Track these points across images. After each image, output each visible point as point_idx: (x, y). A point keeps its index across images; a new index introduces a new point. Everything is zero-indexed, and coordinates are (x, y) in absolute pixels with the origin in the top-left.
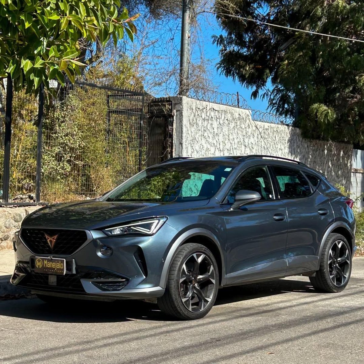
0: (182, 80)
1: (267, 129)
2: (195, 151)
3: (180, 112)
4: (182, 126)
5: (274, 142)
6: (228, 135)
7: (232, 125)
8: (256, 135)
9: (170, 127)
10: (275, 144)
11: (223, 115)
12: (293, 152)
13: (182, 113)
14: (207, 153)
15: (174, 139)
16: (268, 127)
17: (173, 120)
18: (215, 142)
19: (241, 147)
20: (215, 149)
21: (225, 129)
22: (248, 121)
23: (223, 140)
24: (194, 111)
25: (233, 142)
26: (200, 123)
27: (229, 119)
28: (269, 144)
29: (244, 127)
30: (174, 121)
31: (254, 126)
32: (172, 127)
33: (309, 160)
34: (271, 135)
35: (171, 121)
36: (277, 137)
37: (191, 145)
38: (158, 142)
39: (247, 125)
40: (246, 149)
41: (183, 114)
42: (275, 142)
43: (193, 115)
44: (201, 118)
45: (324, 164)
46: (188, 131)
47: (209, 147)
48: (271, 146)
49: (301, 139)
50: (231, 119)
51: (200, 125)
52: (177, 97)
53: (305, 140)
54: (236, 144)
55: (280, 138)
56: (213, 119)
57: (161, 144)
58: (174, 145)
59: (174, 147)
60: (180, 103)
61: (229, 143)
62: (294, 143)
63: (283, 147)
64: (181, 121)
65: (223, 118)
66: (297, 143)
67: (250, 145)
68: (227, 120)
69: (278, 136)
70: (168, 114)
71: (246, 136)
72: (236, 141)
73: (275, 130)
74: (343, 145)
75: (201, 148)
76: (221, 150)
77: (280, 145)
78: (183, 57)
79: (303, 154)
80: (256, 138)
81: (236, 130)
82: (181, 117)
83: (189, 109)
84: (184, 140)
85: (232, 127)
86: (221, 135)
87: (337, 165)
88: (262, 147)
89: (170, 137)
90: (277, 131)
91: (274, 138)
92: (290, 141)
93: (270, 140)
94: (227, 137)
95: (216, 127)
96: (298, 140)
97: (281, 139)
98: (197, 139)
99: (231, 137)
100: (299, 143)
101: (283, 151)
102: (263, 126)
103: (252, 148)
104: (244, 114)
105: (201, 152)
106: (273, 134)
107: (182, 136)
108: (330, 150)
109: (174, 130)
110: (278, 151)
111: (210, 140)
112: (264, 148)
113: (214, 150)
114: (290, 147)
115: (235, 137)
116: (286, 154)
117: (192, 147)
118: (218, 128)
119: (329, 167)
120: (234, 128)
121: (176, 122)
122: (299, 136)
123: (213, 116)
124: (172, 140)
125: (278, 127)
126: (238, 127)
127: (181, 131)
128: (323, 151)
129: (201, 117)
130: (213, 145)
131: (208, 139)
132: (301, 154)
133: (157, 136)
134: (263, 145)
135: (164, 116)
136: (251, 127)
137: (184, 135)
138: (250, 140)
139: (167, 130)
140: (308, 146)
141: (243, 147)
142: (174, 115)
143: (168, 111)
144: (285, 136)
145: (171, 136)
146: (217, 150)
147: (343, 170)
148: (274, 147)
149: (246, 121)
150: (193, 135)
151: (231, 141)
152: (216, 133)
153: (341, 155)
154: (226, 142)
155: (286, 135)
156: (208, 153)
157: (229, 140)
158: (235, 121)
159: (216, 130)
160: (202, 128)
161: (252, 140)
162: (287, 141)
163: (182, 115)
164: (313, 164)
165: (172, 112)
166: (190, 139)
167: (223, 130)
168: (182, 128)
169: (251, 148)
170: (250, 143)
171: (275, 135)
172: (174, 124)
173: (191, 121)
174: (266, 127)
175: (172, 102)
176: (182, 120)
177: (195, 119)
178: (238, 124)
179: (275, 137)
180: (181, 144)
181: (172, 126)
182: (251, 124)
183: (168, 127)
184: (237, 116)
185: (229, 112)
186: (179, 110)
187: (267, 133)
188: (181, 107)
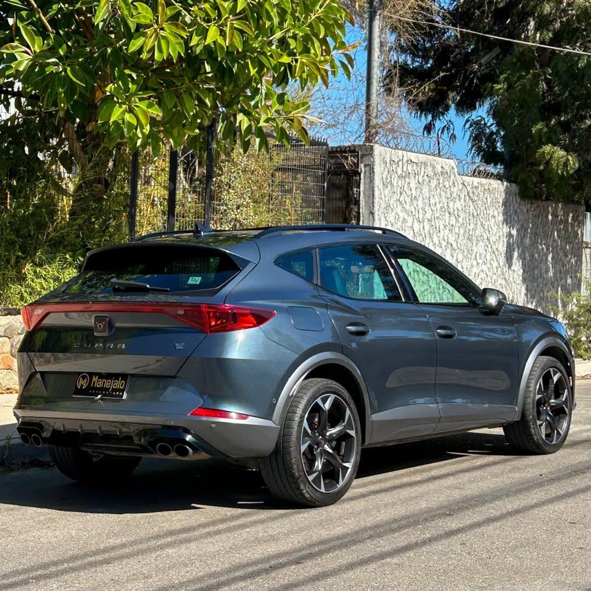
0: (370, 120)
1: (476, 187)
2: (390, 224)
3: (371, 168)
4: (373, 187)
5: (485, 207)
6: (428, 198)
7: (434, 183)
8: (463, 197)
9: (355, 189)
10: (486, 209)
11: (423, 168)
12: (509, 221)
13: (373, 168)
14: (403, 225)
15: (361, 207)
16: (477, 185)
17: (360, 179)
18: (413, 210)
19: (445, 215)
20: (414, 219)
21: (425, 190)
22: (453, 176)
23: (422, 206)
24: (388, 164)
25: (435, 209)
26: (395, 182)
27: (429, 175)
28: (479, 209)
29: (447, 186)
30: (361, 181)
31: (460, 183)
32: (358, 190)
33: (529, 230)
34: (481, 194)
35: (357, 182)
36: (488, 198)
37: (385, 214)
38: (336, 211)
39: (451, 183)
40: (451, 218)
41: (375, 170)
42: (487, 206)
43: (386, 170)
44: (396, 175)
45: (547, 237)
46: (381, 194)
47: (406, 217)
48: (482, 213)
49: (518, 200)
50: (432, 174)
51: (395, 185)
52: (366, 145)
53: (524, 201)
54: (438, 211)
55: (493, 199)
56: (411, 175)
57: (341, 214)
58: (361, 215)
59: (361, 218)
60: (370, 154)
61: (430, 211)
62: (510, 205)
63: (496, 214)
64: (372, 180)
65: (422, 173)
66: (514, 207)
67: (456, 212)
68: (427, 176)
69: (490, 197)
70: (353, 171)
71: (451, 198)
72: (438, 206)
73: (486, 188)
74: (572, 206)
75: (397, 218)
76: (421, 220)
77: (492, 210)
78: (371, 86)
79: (521, 223)
80: (462, 201)
81: (439, 190)
82: (372, 175)
83: (382, 163)
84: (376, 208)
85: (433, 186)
86: (421, 198)
87: (564, 238)
88: (471, 213)
89: (355, 204)
90: (489, 189)
91: (485, 200)
92: (505, 204)
93: (480, 203)
94: (427, 201)
95: (414, 188)
96: (515, 202)
97: (494, 201)
98: (391, 206)
99: (432, 201)
100: (517, 206)
101: (496, 219)
102: (471, 183)
103: (458, 215)
104: (448, 165)
105: (397, 223)
106: (484, 194)
107: (373, 202)
108: (555, 216)
109: (362, 193)
110: (490, 219)
111: (407, 207)
112: (473, 215)
113: (412, 221)
114: (505, 213)
115: (437, 200)
116: (501, 224)
117: (386, 218)
118: (416, 188)
119: (554, 241)
120: (436, 187)
121: (365, 182)
122: (516, 196)
123: (410, 172)
124: (359, 208)
125: (490, 184)
126: (440, 186)
127: (371, 195)
128: (547, 217)
129: (397, 173)
130: (410, 213)
131: (404, 206)
132: (519, 222)
133: (334, 202)
134: (472, 212)
135: (346, 173)
136: (456, 185)
137: (376, 201)
138: (455, 204)
139: (351, 193)
140: (527, 210)
141: (447, 214)
142: (361, 172)
143: (352, 166)
144: (499, 197)
145: (357, 202)
146: (415, 221)
147: (572, 245)
148: (485, 212)
149: (450, 177)
150: (386, 200)
151: (433, 207)
152: (414, 195)
153: (570, 221)
154: (427, 208)
155: (501, 195)
156: (405, 226)
157: (430, 205)
158: (438, 177)
159: (414, 191)
160: (397, 190)
161: (458, 205)
162: (501, 204)
163: (373, 172)
164: (535, 236)
165: (358, 167)
166: (383, 206)
167: (423, 192)
168: (373, 191)
169: (456, 215)
170: (455, 208)
171: (486, 195)
172: (361, 184)
173: (384, 180)
174: (476, 184)
175: (358, 152)
176: (374, 179)
177: (389, 177)
178: (441, 181)
179: (487, 199)
180: (372, 213)
181: (359, 188)
182: (456, 181)
183: (352, 190)
184: (440, 170)
185: (429, 164)
186: (369, 165)
187: (477, 194)
188: (372, 160)
